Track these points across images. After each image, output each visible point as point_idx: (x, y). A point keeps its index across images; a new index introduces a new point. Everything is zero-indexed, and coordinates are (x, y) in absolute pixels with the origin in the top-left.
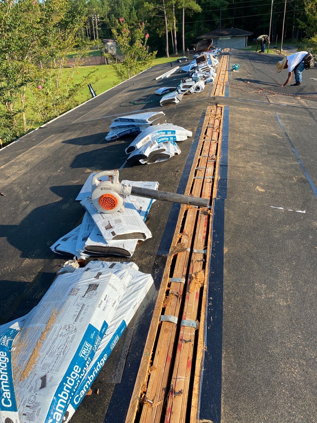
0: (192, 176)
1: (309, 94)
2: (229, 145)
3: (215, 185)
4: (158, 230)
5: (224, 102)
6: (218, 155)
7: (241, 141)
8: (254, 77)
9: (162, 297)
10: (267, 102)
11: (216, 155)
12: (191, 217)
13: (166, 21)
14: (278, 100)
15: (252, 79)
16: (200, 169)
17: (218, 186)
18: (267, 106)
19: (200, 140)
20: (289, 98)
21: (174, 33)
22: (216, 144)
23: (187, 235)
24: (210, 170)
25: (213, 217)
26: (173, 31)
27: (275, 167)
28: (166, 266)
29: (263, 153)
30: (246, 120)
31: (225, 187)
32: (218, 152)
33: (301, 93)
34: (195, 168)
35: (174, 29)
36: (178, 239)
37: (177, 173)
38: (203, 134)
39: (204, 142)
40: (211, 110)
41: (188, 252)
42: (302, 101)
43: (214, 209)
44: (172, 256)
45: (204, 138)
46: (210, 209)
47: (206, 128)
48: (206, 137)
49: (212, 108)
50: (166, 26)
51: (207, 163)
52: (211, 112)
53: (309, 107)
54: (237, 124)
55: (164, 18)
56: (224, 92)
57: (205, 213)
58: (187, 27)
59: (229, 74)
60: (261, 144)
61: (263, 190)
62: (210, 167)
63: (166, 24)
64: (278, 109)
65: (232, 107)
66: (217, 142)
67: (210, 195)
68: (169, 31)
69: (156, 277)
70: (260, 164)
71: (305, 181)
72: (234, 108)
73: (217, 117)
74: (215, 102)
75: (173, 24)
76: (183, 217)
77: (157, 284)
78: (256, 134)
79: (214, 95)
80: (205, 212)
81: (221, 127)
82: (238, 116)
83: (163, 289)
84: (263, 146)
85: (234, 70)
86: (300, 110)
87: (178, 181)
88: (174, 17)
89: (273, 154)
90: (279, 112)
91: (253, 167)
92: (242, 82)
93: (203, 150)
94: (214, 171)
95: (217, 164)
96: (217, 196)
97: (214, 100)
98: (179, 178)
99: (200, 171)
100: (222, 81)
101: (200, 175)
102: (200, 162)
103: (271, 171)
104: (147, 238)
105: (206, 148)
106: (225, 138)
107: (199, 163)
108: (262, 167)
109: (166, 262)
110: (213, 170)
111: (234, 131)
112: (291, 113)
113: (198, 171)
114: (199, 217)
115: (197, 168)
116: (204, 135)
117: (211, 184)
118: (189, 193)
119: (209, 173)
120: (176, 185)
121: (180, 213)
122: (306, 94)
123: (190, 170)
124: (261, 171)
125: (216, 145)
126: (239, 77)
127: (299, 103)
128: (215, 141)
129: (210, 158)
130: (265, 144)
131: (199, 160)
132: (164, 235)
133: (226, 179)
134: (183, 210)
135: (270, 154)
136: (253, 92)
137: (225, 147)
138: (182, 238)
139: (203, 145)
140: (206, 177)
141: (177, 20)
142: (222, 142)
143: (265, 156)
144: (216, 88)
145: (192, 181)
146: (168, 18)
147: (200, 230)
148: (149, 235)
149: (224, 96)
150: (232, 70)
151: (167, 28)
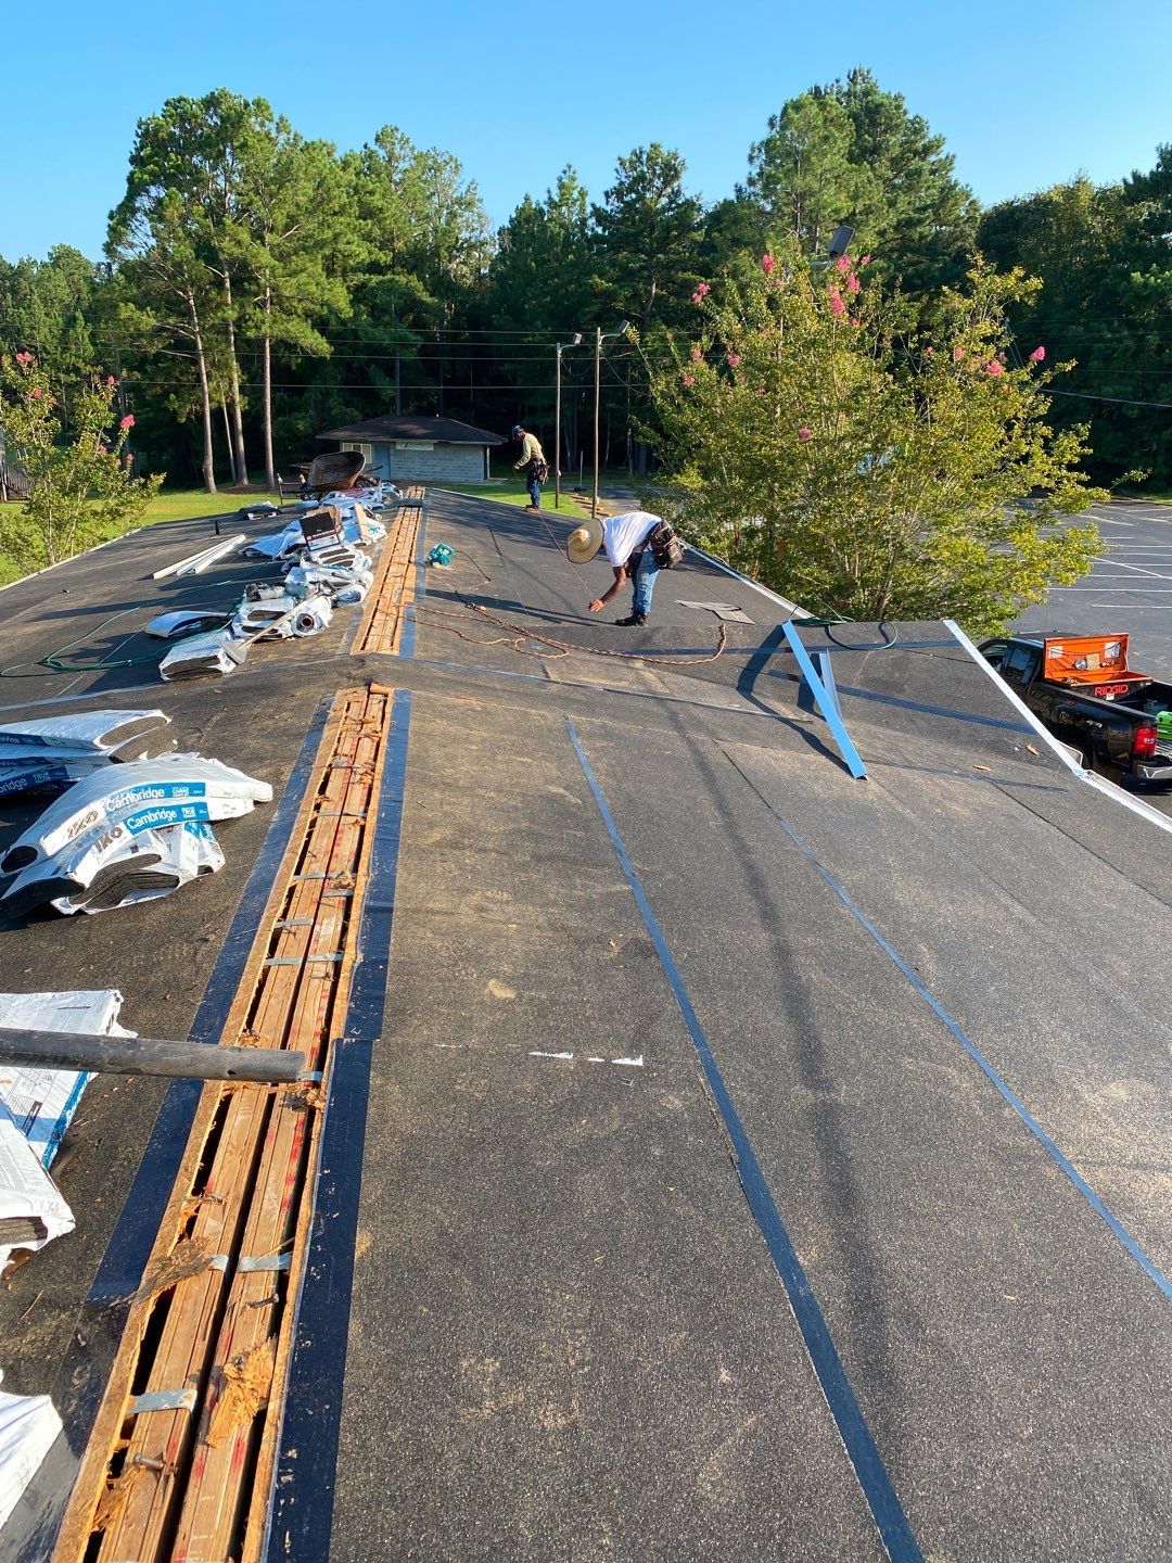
0: (258, 957)
1: (668, 652)
2: (403, 833)
3: (344, 989)
4: (102, 1195)
5: (398, 678)
6: (362, 869)
7: (446, 814)
8: (505, 592)
9: (92, 1487)
10: (541, 676)
11: (355, 869)
12: (243, 1123)
13: (204, 372)
14: (577, 672)
15: (496, 596)
16: (293, 929)
17: (355, 989)
18: (537, 693)
19: (300, 816)
20: (609, 664)
21: (235, 414)
22: (358, 828)
23: (220, 1202)
24: (329, 928)
25: (325, 1117)
26: (231, 406)
27: (555, 904)
28: (122, 1348)
29: (518, 858)
30: (467, 740)
31: (377, 993)
32: (364, 859)
33: (644, 649)
34: (275, 925)
35: (233, 401)
36: (182, 1223)
37: (204, 948)
38: (312, 793)
39: (313, 824)
40: (346, 701)
41: (216, 1274)
42: (650, 675)
43: (330, 1084)
44: (153, 1299)
45: (318, 807)
46: (316, 1085)
47: (325, 770)
48: (324, 804)
49: (350, 697)
50: (203, 390)
51: (319, 904)
52: (348, 709)
53: (667, 694)
54: (437, 754)
55: (196, 362)
56: (397, 641)
57: (297, 1103)
58: (282, 399)
59: (419, 576)
60: (511, 826)
61: (511, 994)
62: (329, 917)
63: (205, 381)
64: (573, 700)
65: (423, 693)
66: (362, 822)
67: (319, 1026)
68: (215, 405)
69: (74, 1402)
70: (505, 895)
71: (644, 950)
72: (428, 699)
73: (367, 729)
74: (363, 672)
75: (231, 386)
76: (210, 1127)
77: (76, 1435)
78: (499, 790)
79: (363, 648)
80: (297, 1099)
81: (380, 766)
82: (440, 725)
83: (100, 1451)
84: (520, 831)
85: (436, 565)
86: (641, 704)
87: (202, 981)
88: (235, 363)
89: (551, 858)
90: (579, 712)
91: (480, 909)
92: (460, 606)
93: (308, 854)
94: (345, 930)
95: (354, 905)
96: (347, 1033)
97: (360, 668)
98: (209, 968)
99: (291, 936)
100: (394, 600)
101: (290, 949)
102: (294, 900)
103: (540, 921)
104: (51, 1236)
105: (320, 843)
106: (392, 809)
107: (289, 904)
108: (510, 909)
109: (123, 1329)
110: (339, 928)
111: (424, 780)
112: (614, 717)
113: (283, 937)
114: (273, 1122)
115: (280, 925)
116: (316, 795)
117: (328, 984)
118: (244, 1025)
119: (327, 942)
120: (194, 996)
121: (200, 1113)
122: (659, 652)
123: (254, 933)
124: (508, 922)
125: (358, 833)
126: (452, 590)
127: (642, 681)
128: (353, 820)
129: (333, 883)
130: (524, 825)
131: (292, 890)
132: (126, 1213)
133: (385, 962)
134: (212, 1099)
135: (538, 858)
136: (494, 643)
137: (388, 840)
138: (200, 1216)
139: (310, 835)
140: (311, 957)
141: (243, 374)
142: (379, 820)
143: (523, 867)
144: (371, 625)
145: (259, 976)
146: (212, 364)
147: (273, 1173)
148: (60, 1220)
149: (396, 653)
150: (430, 563)
151: (207, 396)
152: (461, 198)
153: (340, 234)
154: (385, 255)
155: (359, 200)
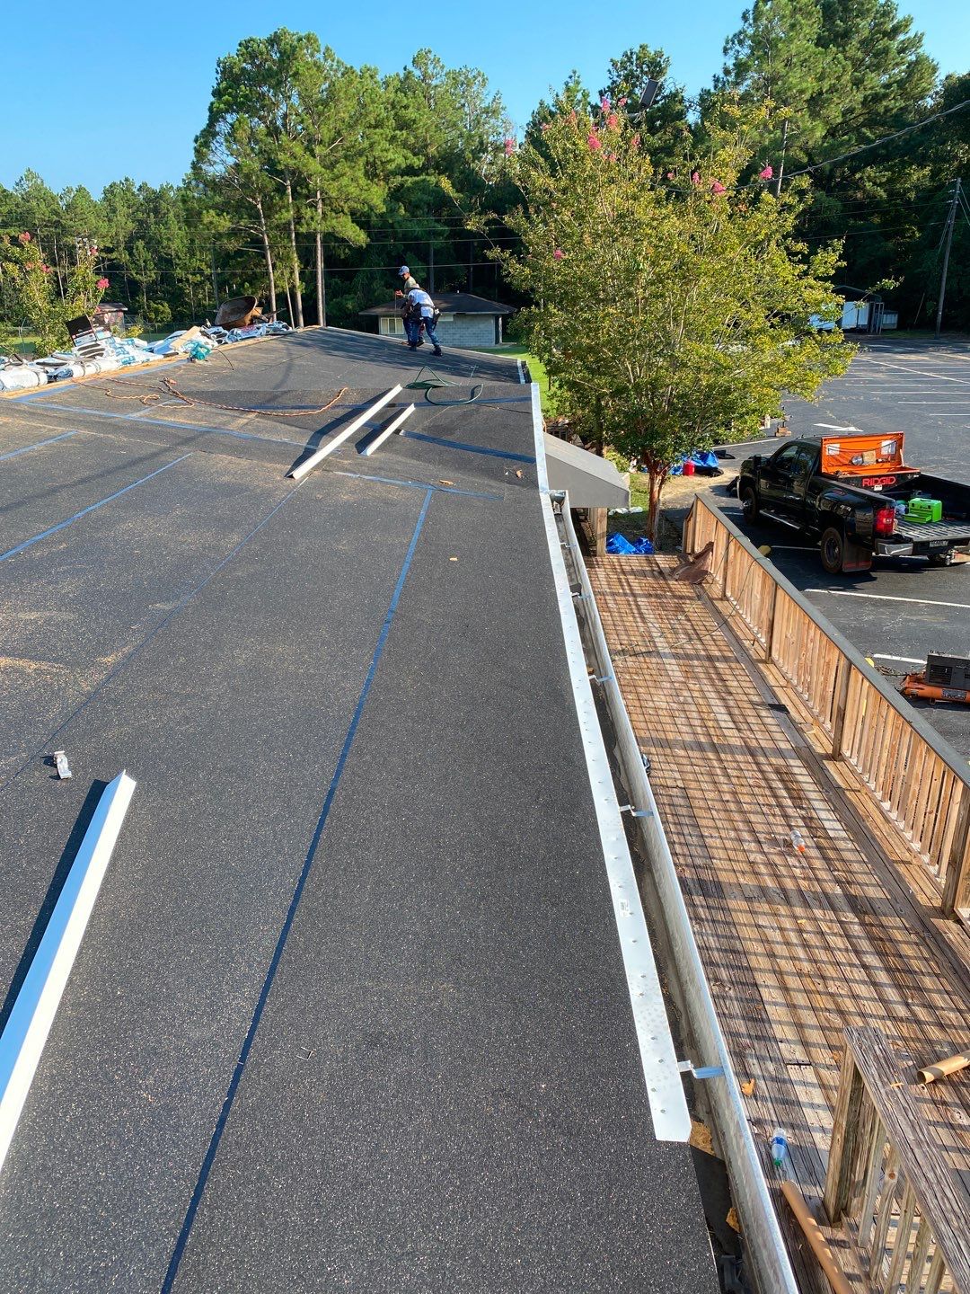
13: (270, 263)
21: (296, 297)
26: (293, 289)
35: (294, 286)
50: (269, 279)
55: (264, 257)
63: (271, 271)
68: (280, 290)
75: (292, 273)
85: (195, 360)
88: (295, 255)
90: (94, 430)
141: (301, 263)
146: (278, 257)
150: (190, 359)
151: (273, 283)
152: (488, 107)
153: (374, 143)
154: (419, 159)
155: (396, 114)
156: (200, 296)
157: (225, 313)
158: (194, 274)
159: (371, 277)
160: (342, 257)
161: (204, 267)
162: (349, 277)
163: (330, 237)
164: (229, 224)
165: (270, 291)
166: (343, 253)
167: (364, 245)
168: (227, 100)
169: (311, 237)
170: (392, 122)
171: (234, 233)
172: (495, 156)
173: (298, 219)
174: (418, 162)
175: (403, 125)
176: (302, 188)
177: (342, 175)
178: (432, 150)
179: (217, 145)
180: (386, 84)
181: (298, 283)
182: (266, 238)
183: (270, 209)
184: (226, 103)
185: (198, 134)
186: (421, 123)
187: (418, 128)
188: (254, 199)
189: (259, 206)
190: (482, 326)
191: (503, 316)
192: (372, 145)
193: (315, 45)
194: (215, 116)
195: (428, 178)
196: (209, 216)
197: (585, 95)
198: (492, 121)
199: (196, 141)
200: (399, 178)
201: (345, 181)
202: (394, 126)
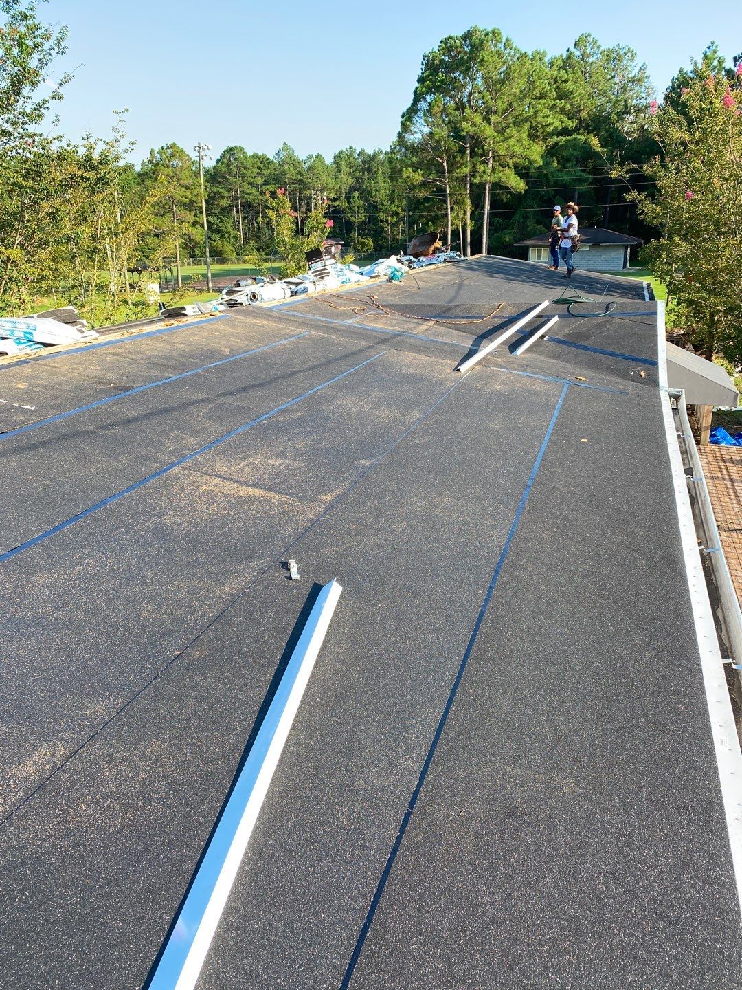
5: (244, 313)
13: (449, 207)
21: (466, 232)
26: (464, 228)
35: (466, 224)
50: (447, 219)
55: (445, 202)
63: (449, 213)
68: (454, 227)
75: (465, 214)
85: (392, 281)
88: (469, 200)
136: (345, 308)
141: (472, 206)
146: (456, 202)
150: (389, 280)
151: (450, 222)
152: (634, 77)
153: (538, 111)
154: (573, 122)
155: (557, 87)
156: (395, 232)
157: (415, 245)
158: (392, 216)
159: (526, 217)
160: (505, 201)
161: (400, 211)
162: (508, 216)
163: (497, 186)
164: (421, 178)
165: (447, 228)
166: (506, 198)
167: (523, 192)
168: (428, 84)
169: (482, 186)
170: (554, 94)
171: (424, 185)
172: (637, 117)
173: (473, 173)
174: (571, 124)
175: (562, 95)
176: (478, 149)
177: (510, 137)
178: (584, 115)
179: (418, 119)
180: (552, 64)
181: (469, 222)
182: (448, 188)
183: (453, 166)
184: (428, 87)
185: (405, 111)
186: (577, 94)
187: (574, 97)
188: (441, 158)
189: (445, 164)
190: (613, 254)
191: (631, 246)
192: (536, 113)
193: (498, 38)
194: (418, 97)
195: (579, 137)
196: (408, 172)
197: (721, 62)
198: (636, 88)
199: (403, 117)
200: (555, 138)
201: (512, 142)
202: (555, 96)
